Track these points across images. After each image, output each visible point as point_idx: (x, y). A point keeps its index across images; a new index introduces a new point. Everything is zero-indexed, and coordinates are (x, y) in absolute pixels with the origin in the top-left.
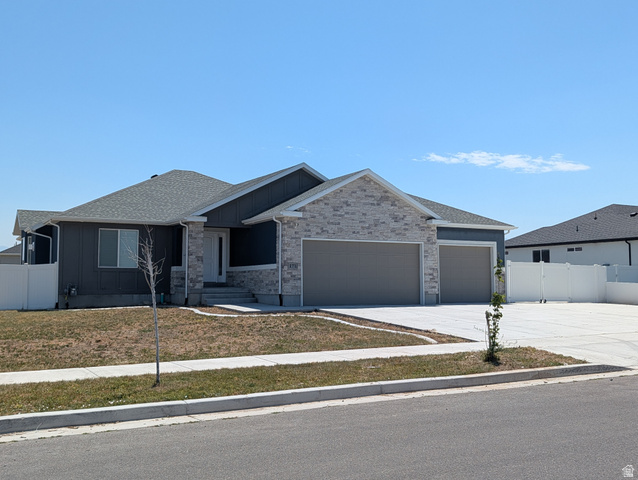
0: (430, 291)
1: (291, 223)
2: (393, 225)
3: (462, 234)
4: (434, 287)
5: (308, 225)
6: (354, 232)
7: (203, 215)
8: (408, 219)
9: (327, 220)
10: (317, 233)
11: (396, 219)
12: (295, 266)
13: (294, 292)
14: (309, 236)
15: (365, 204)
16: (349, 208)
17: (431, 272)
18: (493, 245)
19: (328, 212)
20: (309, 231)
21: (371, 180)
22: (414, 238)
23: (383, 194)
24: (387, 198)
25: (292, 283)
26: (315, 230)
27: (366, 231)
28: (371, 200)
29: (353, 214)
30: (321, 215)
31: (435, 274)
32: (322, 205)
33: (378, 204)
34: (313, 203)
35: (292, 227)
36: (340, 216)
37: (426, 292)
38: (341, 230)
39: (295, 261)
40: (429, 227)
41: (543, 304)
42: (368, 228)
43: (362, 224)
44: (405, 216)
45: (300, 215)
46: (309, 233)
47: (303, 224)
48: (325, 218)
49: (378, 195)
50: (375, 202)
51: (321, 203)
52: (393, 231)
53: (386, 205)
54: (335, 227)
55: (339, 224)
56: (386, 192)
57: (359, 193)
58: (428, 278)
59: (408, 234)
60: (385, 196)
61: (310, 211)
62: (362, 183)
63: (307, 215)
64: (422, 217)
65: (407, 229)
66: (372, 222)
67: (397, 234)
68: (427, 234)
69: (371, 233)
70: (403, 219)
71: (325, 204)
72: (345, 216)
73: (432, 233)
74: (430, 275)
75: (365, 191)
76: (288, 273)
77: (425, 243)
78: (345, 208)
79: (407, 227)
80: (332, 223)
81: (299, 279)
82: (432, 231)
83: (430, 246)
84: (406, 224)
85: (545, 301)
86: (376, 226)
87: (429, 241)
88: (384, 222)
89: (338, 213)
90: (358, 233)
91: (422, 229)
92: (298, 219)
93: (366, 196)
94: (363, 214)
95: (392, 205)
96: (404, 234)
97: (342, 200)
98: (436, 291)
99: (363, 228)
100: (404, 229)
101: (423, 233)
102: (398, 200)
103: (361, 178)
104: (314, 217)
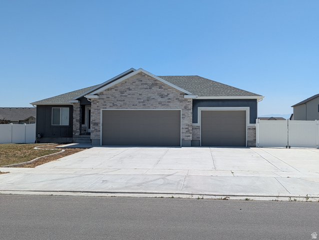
0: (186, 139)
1: (95, 100)
2: (160, 99)
3: (220, 103)
4: (189, 136)
5: (105, 102)
6: (133, 105)
7: (77, 99)
8: (171, 96)
9: (117, 99)
10: (110, 106)
11: (162, 96)
12: (97, 124)
13: (96, 138)
14: (106, 108)
15: (140, 88)
16: (130, 91)
17: (187, 127)
18: (247, 109)
19: (117, 94)
20: (106, 105)
21: (145, 75)
22: (175, 107)
23: (154, 82)
24: (156, 84)
25: (95, 133)
26: (109, 104)
27: (141, 104)
28: (145, 86)
29: (133, 94)
30: (112, 96)
31: (189, 129)
32: (113, 91)
33: (150, 88)
34: (108, 90)
35: (95, 104)
37: (183, 139)
38: (125, 104)
39: (97, 121)
40: (186, 100)
42: (143, 102)
43: (138, 100)
44: (168, 94)
46: (105, 107)
47: (102, 101)
48: (115, 98)
49: (150, 83)
50: (148, 87)
52: (160, 103)
53: (155, 89)
54: (122, 103)
55: (124, 100)
56: (155, 81)
57: (137, 83)
58: (184, 131)
59: (171, 104)
60: (155, 83)
61: (106, 95)
62: (139, 77)
63: (104, 97)
64: (181, 94)
65: (170, 102)
66: (146, 99)
67: (163, 105)
68: (184, 104)
69: (145, 105)
70: (167, 96)
71: (116, 90)
72: (128, 96)
73: (188, 103)
74: (186, 128)
75: (141, 81)
76: (93, 128)
77: (183, 110)
78: (128, 92)
79: (170, 100)
80: (120, 100)
81: (100, 131)
82: (188, 102)
83: (186, 111)
84: (169, 99)
85: (290, 147)
86: (148, 101)
87: (186, 108)
88: (154, 99)
89: (124, 95)
90: (136, 105)
91: (181, 101)
92: (99, 99)
93: (142, 84)
94: (140, 94)
95: (160, 88)
96: (168, 105)
97: (126, 87)
98: (191, 138)
99: (139, 102)
100: (168, 102)
101: (181, 103)
102: (164, 85)
103: (139, 74)
104: (108, 98)
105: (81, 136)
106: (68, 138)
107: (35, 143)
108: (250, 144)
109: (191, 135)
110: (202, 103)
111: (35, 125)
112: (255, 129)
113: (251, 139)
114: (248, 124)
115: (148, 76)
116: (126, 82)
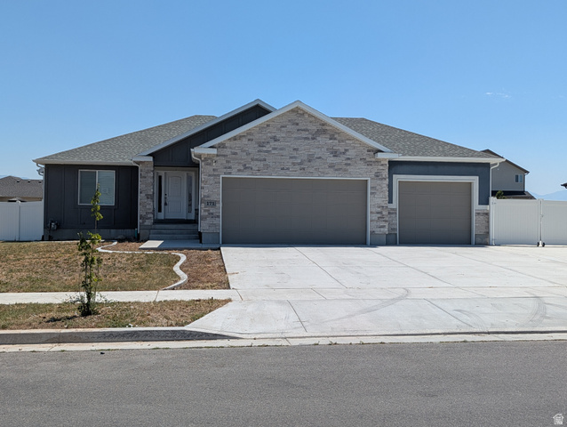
0: (378, 231)
1: (208, 159)
2: (331, 160)
3: (431, 168)
4: (383, 227)
5: (228, 162)
6: (283, 169)
7: (150, 155)
8: (351, 153)
9: (251, 156)
10: (239, 170)
11: (335, 154)
12: (213, 204)
13: (213, 230)
14: (230, 173)
15: (295, 138)
16: (276, 143)
17: (379, 210)
18: (475, 180)
19: (252, 148)
20: (230, 168)
21: (305, 113)
22: (358, 173)
23: (320, 127)
24: (325, 131)
25: (209, 220)
26: (236, 167)
27: (298, 167)
28: (304, 134)
29: (281, 149)
30: (243, 151)
31: (384, 213)
32: (245, 141)
33: (313, 139)
34: (235, 138)
35: (210, 164)
36: (267, 151)
37: (372, 233)
38: (267, 167)
39: (213, 198)
40: (378, 162)
41: (540, 248)
42: (300, 164)
43: (292, 160)
44: (346, 150)
45: (214, 151)
46: (229, 170)
47: (222, 160)
48: (248, 154)
49: (314, 128)
50: (310, 136)
51: (244, 139)
52: (331, 166)
53: (322, 139)
54: (261, 164)
55: (265, 160)
56: (323, 125)
57: (290, 127)
58: (375, 217)
59: (350, 169)
60: (322, 129)
61: (231, 148)
62: (293, 116)
63: (227, 152)
64: (369, 151)
65: (349, 164)
66: (306, 158)
67: (336, 170)
68: (375, 169)
69: (304, 169)
70: (344, 153)
71: (249, 140)
72: (273, 152)
73: (381, 168)
74: (378, 213)
75: (297, 124)
76: (205, 211)
77: (372, 179)
78: (273, 144)
79: (349, 162)
80: (257, 160)
81: (218, 217)
82: (382, 165)
83: (379, 182)
84: (349, 159)
85: (544, 245)
86: (310, 161)
87: (377, 176)
88: (320, 158)
89: (265, 149)
90: (288, 169)
91: (369, 164)
92: (217, 155)
93: (298, 130)
94: (294, 149)
95: (331, 139)
96: (346, 170)
97: (269, 135)
98: (386, 230)
99: (294, 164)
100: (346, 164)
101: (370, 167)
102: (339, 133)
103: (292, 111)
104: (235, 154)
105: (158, 226)
106: (112, 230)
107: (43, 240)
108: (479, 240)
109: (386, 224)
110: (399, 168)
111: (41, 204)
112: (487, 214)
113: (482, 231)
114: (476, 206)
115: (310, 116)
116: (268, 126)
